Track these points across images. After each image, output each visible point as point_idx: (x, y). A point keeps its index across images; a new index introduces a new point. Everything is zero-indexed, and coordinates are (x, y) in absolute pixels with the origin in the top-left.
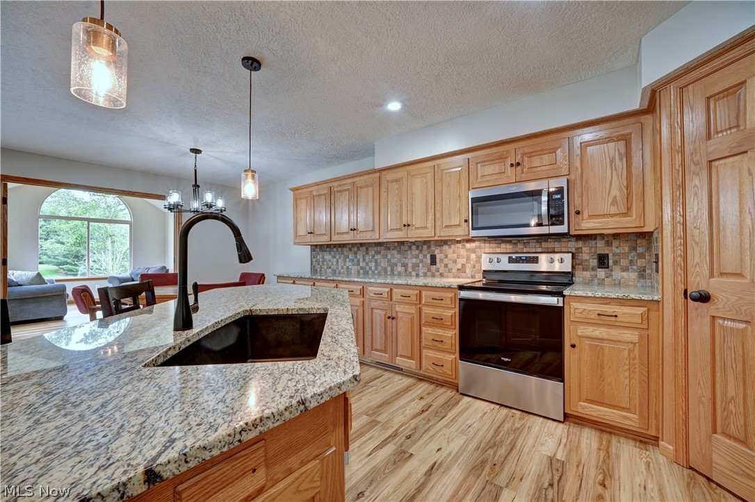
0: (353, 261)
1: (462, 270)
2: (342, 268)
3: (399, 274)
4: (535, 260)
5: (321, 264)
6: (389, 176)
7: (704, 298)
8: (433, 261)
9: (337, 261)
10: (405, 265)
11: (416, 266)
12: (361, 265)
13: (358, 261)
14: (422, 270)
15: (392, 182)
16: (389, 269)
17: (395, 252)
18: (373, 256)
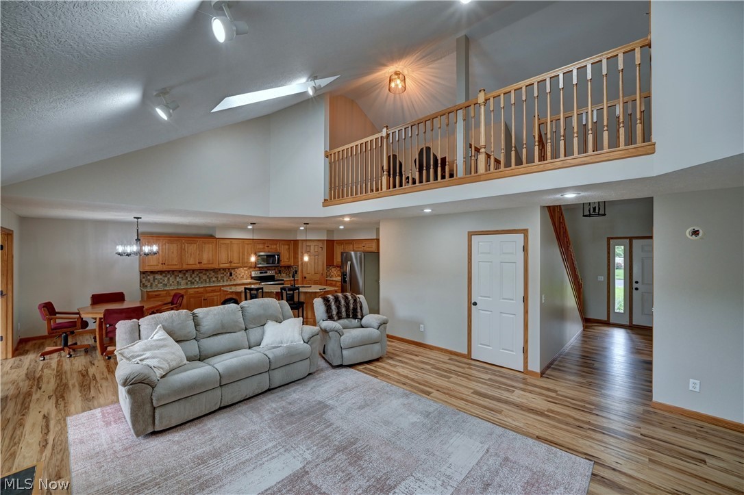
0: (182, 278)
1: (242, 277)
2: (173, 282)
3: (214, 282)
4: (266, 273)
5: (151, 282)
6: (222, 241)
7: (305, 278)
8: (231, 274)
9: (169, 279)
10: (217, 278)
11: (222, 278)
12: (189, 279)
13: (187, 277)
14: (225, 278)
15: (223, 244)
16: (208, 280)
17: (211, 272)
18: (197, 275)
